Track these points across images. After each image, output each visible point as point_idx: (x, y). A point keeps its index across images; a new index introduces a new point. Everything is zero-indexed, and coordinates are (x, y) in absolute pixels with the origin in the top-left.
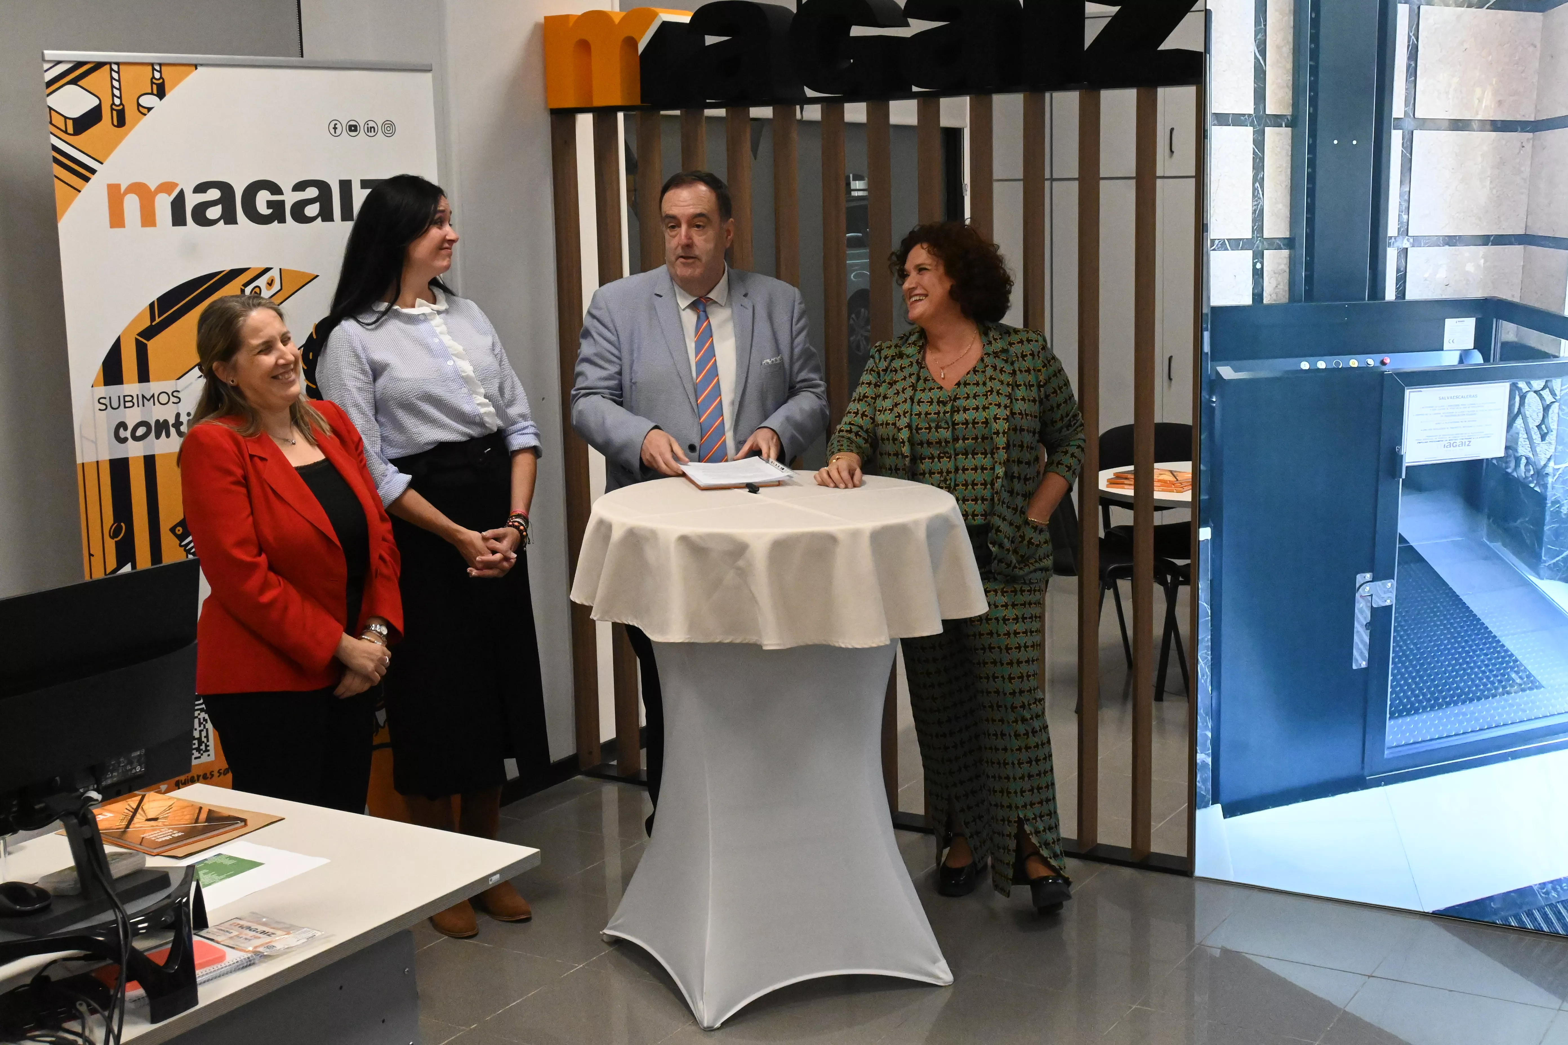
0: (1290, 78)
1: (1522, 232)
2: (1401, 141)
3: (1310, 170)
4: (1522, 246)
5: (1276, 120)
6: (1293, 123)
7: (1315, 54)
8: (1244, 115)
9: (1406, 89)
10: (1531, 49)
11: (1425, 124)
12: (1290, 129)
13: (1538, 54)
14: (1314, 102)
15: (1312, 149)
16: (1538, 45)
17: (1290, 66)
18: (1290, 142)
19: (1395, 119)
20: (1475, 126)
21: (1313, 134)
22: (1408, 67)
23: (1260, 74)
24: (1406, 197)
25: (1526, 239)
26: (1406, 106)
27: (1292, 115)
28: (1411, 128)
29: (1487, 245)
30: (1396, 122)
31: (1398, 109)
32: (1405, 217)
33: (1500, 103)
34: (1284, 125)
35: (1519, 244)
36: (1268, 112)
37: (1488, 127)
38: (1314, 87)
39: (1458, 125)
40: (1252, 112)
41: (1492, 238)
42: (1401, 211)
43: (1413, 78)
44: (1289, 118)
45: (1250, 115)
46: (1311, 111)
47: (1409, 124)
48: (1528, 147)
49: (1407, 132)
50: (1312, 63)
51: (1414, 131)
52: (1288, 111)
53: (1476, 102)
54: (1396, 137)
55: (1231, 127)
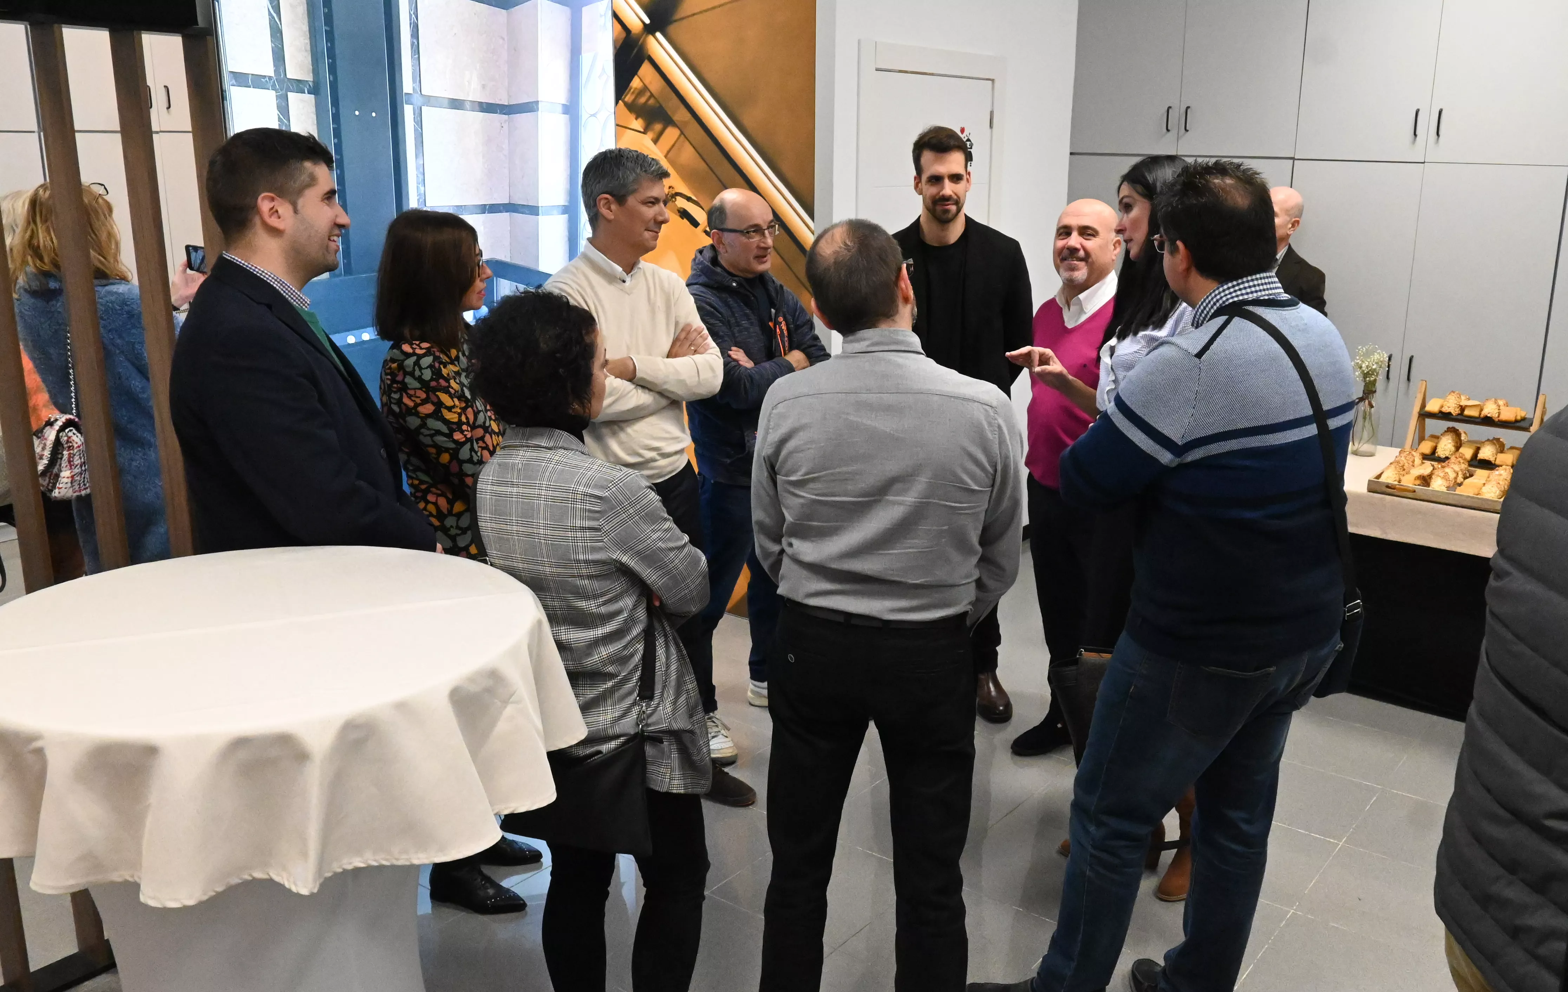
0: (308, 41)
1: (507, 202)
2: (413, 116)
3: (336, 141)
4: (508, 213)
5: (298, 86)
6: (315, 90)
7: (329, 19)
8: (264, 77)
9: (412, 66)
10: (501, 41)
11: (430, 101)
12: (313, 96)
13: (506, 47)
14: (333, 69)
15: (336, 118)
16: (506, 39)
17: (306, 28)
18: (314, 109)
19: (406, 94)
20: (468, 105)
21: (335, 103)
22: (412, 44)
23: (276, 33)
24: (421, 170)
25: (510, 208)
26: (414, 83)
27: (313, 82)
28: (419, 104)
29: (485, 213)
30: (406, 97)
31: (407, 86)
32: (422, 189)
33: (484, 86)
34: (306, 92)
35: (506, 212)
36: (289, 76)
37: (477, 108)
38: (332, 55)
39: (456, 104)
40: (272, 74)
41: (487, 207)
42: (418, 183)
43: (417, 56)
44: (311, 84)
45: (270, 78)
46: (331, 79)
47: (416, 99)
48: (506, 126)
49: (416, 108)
50: (328, 29)
51: (422, 107)
52: (309, 78)
53: (467, 83)
54: (408, 111)
55: (251, 89)
